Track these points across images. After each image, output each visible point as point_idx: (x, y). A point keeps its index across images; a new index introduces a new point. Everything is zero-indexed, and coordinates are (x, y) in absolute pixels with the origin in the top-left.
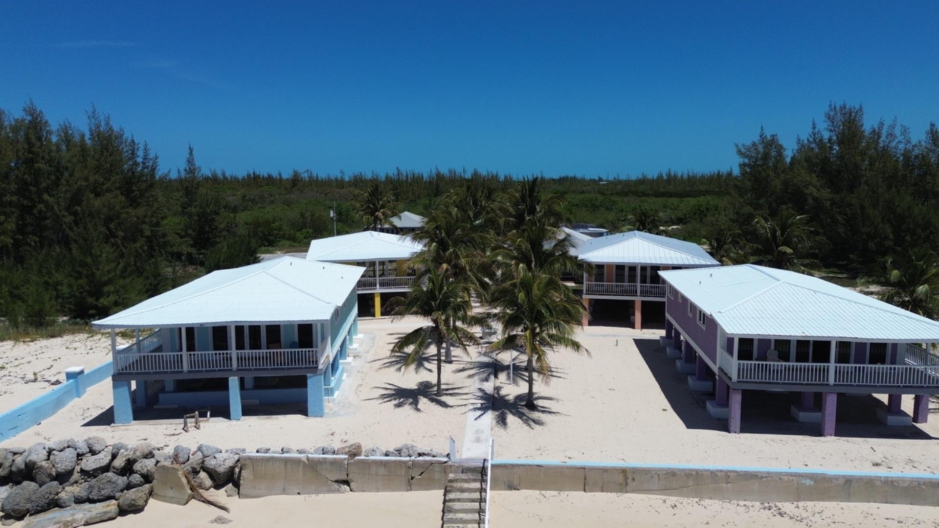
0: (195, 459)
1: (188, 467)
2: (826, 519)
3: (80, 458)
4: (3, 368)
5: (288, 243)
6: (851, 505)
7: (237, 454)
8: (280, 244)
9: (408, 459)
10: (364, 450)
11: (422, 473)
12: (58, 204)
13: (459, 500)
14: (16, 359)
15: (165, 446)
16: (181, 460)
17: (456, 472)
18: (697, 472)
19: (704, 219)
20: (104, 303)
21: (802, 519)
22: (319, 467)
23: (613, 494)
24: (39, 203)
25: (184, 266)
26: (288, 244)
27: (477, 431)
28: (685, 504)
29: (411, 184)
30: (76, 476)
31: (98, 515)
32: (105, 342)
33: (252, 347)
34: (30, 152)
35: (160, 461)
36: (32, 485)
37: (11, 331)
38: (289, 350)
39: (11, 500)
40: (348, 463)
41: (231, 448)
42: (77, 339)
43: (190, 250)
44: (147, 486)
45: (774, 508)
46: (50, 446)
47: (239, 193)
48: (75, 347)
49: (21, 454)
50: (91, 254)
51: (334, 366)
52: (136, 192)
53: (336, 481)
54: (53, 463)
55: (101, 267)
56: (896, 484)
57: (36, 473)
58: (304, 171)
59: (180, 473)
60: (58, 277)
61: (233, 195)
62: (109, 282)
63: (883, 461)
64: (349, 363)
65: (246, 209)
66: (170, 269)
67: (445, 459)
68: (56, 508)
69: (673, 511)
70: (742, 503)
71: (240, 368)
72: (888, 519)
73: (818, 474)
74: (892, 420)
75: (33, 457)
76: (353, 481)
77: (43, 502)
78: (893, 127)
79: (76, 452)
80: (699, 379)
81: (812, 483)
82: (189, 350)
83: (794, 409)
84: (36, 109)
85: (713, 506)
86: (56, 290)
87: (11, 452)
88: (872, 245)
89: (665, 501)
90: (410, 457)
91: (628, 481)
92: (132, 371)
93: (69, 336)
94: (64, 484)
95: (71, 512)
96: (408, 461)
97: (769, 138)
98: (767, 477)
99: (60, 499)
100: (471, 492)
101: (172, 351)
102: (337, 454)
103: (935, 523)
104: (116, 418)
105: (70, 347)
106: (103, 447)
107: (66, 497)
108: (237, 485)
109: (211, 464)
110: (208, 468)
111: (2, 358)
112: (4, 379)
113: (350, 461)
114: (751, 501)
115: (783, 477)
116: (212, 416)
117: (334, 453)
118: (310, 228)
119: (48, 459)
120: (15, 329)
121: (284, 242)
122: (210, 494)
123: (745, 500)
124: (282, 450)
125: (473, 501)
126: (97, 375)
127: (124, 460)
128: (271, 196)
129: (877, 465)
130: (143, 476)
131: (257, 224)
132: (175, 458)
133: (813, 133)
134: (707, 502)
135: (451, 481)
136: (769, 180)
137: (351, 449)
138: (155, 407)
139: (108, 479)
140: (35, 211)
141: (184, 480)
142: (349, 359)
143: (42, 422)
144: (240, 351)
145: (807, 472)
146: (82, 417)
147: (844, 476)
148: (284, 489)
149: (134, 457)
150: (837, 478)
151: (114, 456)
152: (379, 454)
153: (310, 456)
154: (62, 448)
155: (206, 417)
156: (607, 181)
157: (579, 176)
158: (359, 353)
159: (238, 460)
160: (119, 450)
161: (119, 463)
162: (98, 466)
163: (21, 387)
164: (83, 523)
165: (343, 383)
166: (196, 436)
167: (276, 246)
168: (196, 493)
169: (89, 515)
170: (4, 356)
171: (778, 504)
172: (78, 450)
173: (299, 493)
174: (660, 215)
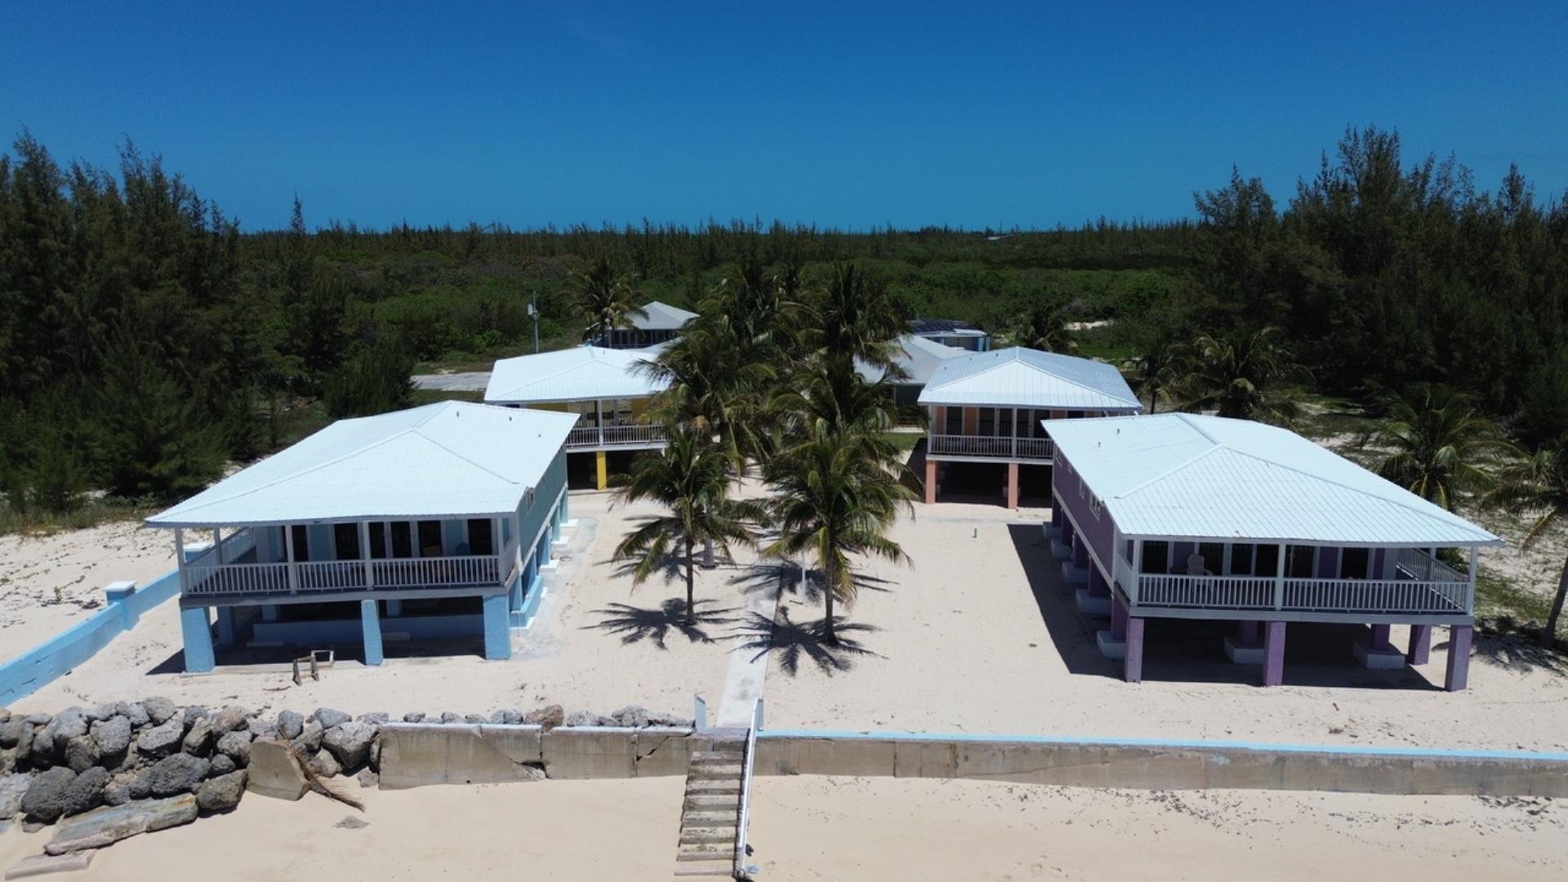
0: (312, 730)
1: (300, 743)
2: (1243, 816)
3: (135, 730)
4: (5, 580)
5: (461, 354)
6: (1284, 793)
7: (374, 722)
8: (448, 356)
9: (631, 729)
10: (566, 715)
11: (654, 750)
12: (80, 302)
13: (706, 791)
14: (26, 566)
15: (266, 707)
16: (289, 733)
17: (703, 749)
18: (1060, 746)
19: (1145, 312)
20: (163, 471)
21: (1208, 814)
22: (498, 743)
23: (936, 779)
24: (48, 303)
25: (290, 398)
26: (461, 357)
27: (744, 682)
28: (1040, 793)
29: (668, 246)
30: (131, 758)
31: (167, 818)
32: (165, 536)
33: (397, 554)
34: (29, 220)
35: (257, 735)
36: (65, 773)
37: (14, 517)
38: (454, 558)
39: (35, 795)
40: (541, 737)
41: (366, 713)
42: (120, 531)
43: (297, 373)
44: (239, 773)
45: (1170, 799)
46: (89, 714)
47: (379, 263)
48: (118, 545)
49: (46, 724)
50: (137, 393)
51: (526, 580)
52: (205, 282)
53: (525, 764)
54: (95, 738)
55: (154, 414)
56: (1351, 764)
57: (69, 754)
58: (487, 225)
59: (289, 753)
60: (87, 427)
61: (368, 269)
62: (169, 437)
63: (1346, 726)
64: (553, 570)
65: (389, 294)
66: (266, 405)
67: (688, 730)
68: (104, 807)
69: (1021, 805)
70: (1123, 791)
71: (378, 586)
72: (1333, 815)
73: (1236, 749)
74: (1374, 660)
75: (65, 731)
76: (549, 763)
77: (83, 798)
78: (1448, 166)
79: (129, 722)
80: (1092, 595)
81: (1227, 761)
82: (297, 559)
83: (1228, 644)
84: (35, 144)
85: (1080, 795)
86: (84, 448)
87: (29, 722)
88: (1401, 365)
89: (1011, 790)
90: (636, 726)
91: (958, 761)
92: (210, 592)
93: (109, 525)
94: (115, 770)
95: (126, 812)
96: (632, 734)
97: (1247, 183)
98: (1160, 754)
99: (109, 792)
100: (725, 779)
101: (272, 561)
102: (525, 723)
103: (1399, 819)
104: (187, 664)
105: (109, 545)
106: (171, 714)
107: (116, 790)
108: (375, 769)
109: (336, 740)
110: (332, 745)
111: (3, 564)
112: (9, 598)
113: (546, 734)
114: (1137, 788)
115: (1185, 754)
116: (336, 659)
117: (521, 721)
118: (497, 329)
119: (88, 732)
120: (20, 516)
121: (455, 353)
122: (336, 784)
123: (1128, 788)
124: (442, 717)
125: (727, 792)
126: (156, 593)
127: (203, 733)
128: (432, 269)
129: (1336, 731)
130: (232, 757)
131: (409, 324)
132: (281, 729)
133: (1323, 172)
134: (1073, 790)
135: (695, 763)
136: (1245, 253)
137: (547, 716)
138: (248, 645)
139: (180, 763)
140: (42, 316)
141: (295, 764)
142: (553, 564)
143: (74, 670)
144: (377, 561)
145: (1220, 745)
146: (135, 661)
147: (1274, 753)
148: (446, 776)
149: (219, 729)
150: (1263, 754)
151: (188, 728)
152: (588, 721)
153: (485, 726)
154: (107, 715)
155: (328, 660)
156: (999, 235)
157: (954, 227)
158: (570, 552)
159: (376, 733)
160: (196, 718)
161: (196, 737)
162: (163, 743)
163: (36, 613)
164: (145, 829)
165: (542, 604)
166: (312, 692)
167: (440, 360)
168: (312, 782)
169: (152, 817)
170: (7, 560)
171: (1176, 793)
172: (133, 719)
173: (468, 782)
174: (1078, 302)
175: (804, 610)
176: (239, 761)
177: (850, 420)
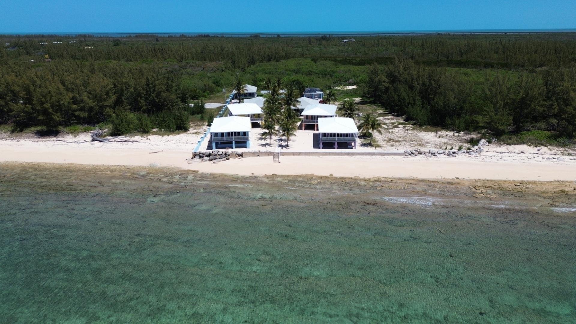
11: (269, 154)
16: (232, 153)
18: (309, 152)
26: (203, 99)
27: (277, 149)
38: (242, 136)
41: (237, 152)
49: (208, 152)
53: (257, 155)
57: (211, 155)
68: (217, 159)
71: (234, 140)
76: (260, 155)
79: (217, 152)
80: (318, 140)
81: (325, 153)
92: (214, 140)
96: (266, 153)
98: (319, 153)
100: (277, 156)
108: (242, 156)
113: (259, 152)
117: (254, 152)
118: (208, 91)
119: (213, 153)
122: (239, 157)
124: (246, 152)
135: (274, 155)
139: (223, 155)
141: (234, 156)
144: (233, 137)
148: (250, 157)
149: (225, 153)
150: (328, 152)
151: (222, 152)
152: (263, 151)
159: (242, 153)
164: (222, 161)
174: (351, 80)
175: (284, 143)
176: (229, 155)
177: (290, 119)
